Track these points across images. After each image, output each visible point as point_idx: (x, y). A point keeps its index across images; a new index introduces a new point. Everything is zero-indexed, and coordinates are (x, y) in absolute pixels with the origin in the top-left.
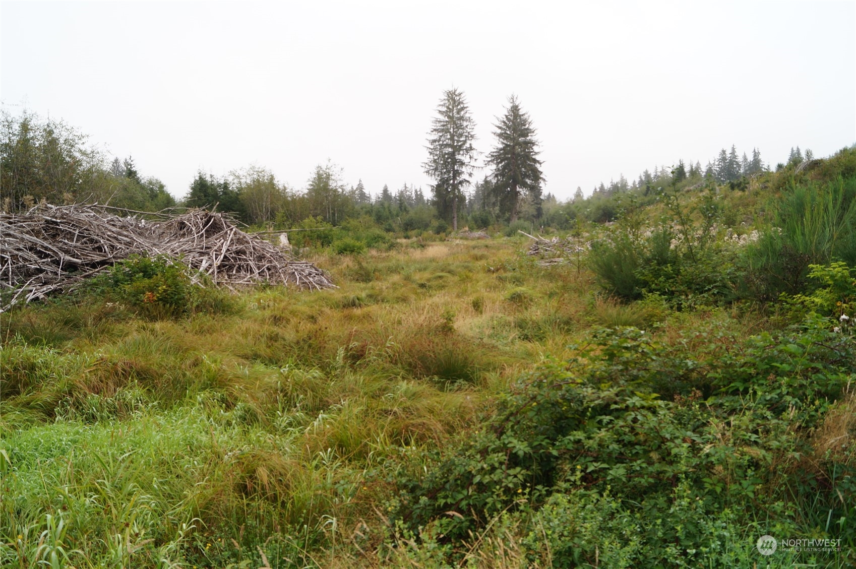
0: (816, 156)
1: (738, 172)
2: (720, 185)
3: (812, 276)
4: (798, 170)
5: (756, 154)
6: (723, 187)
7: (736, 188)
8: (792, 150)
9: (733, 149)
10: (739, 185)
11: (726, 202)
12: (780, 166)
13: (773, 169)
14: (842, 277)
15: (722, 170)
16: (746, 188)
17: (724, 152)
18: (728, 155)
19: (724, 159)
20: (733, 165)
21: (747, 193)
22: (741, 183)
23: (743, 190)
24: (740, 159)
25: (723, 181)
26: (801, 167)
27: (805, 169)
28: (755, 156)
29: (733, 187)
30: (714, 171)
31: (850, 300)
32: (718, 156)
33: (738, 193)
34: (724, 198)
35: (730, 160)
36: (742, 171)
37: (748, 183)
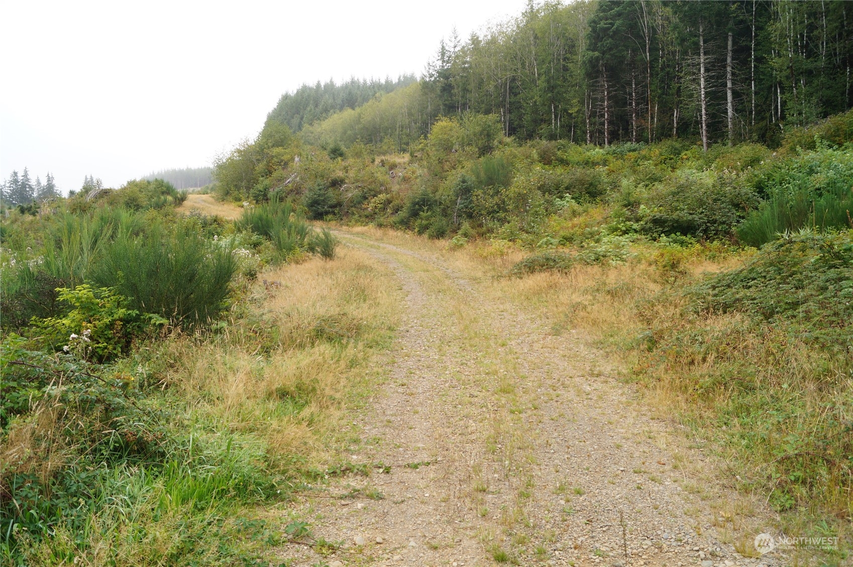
0: (106, 186)
1: (31, 196)
2: (10, 208)
3: (62, 299)
4: (89, 198)
5: (50, 179)
6: (13, 210)
7: (26, 212)
8: (86, 178)
9: (26, 172)
10: (29, 209)
11: (15, 226)
12: (72, 193)
13: (65, 195)
14: (87, 299)
15: (14, 192)
16: (37, 212)
17: (15, 174)
18: (20, 178)
19: (15, 181)
20: (26, 188)
21: (38, 218)
22: (31, 207)
23: (34, 214)
24: (33, 183)
25: (15, 204)
26: (92, 194)
27: (96, 197)
28: (48, 181)
29: (22, 211)
30: (5, 194)
31: (95, 320)
32: (9, 178)
33: (28, 218)
34: (13, 222)
35: (23, 183)
36: (35, 195)
37: (39, 208)
